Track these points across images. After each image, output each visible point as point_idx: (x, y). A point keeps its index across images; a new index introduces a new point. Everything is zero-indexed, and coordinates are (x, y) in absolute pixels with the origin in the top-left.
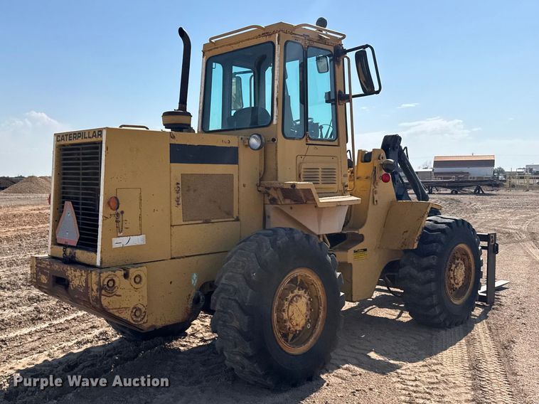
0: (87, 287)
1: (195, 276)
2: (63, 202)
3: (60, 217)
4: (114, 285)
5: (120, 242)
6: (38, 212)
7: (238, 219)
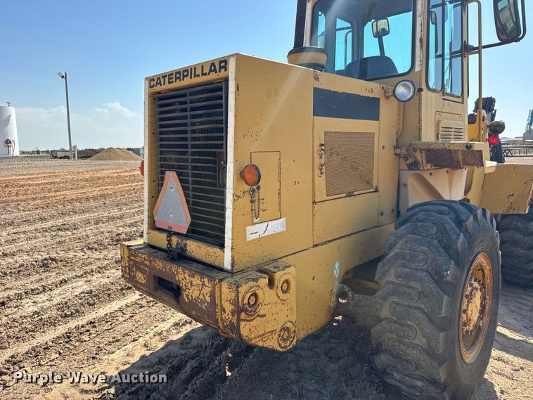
0: (213, 303)
1: (337, 265)
2: (163, 173)
3: (159, 192)
4: (256, 301)
5: (256, 231)
6: (117, 175)
7: (376, 191)
